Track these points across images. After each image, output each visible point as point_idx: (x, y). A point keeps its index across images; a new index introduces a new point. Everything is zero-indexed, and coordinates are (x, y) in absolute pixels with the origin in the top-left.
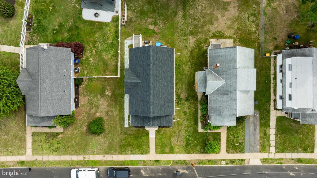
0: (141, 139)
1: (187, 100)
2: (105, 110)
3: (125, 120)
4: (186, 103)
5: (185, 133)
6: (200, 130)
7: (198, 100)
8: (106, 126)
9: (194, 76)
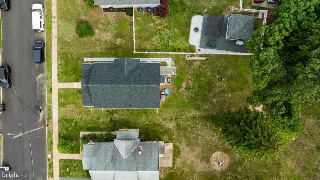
0: (73, 74)
1: (111, 120)
2: (101, 38)
3: (92, 58)
4: (109, 119)
5: (79, 118)
6: (82, 133)
7: (111, 131)
8: (86, 39)
9: (135, 128)
